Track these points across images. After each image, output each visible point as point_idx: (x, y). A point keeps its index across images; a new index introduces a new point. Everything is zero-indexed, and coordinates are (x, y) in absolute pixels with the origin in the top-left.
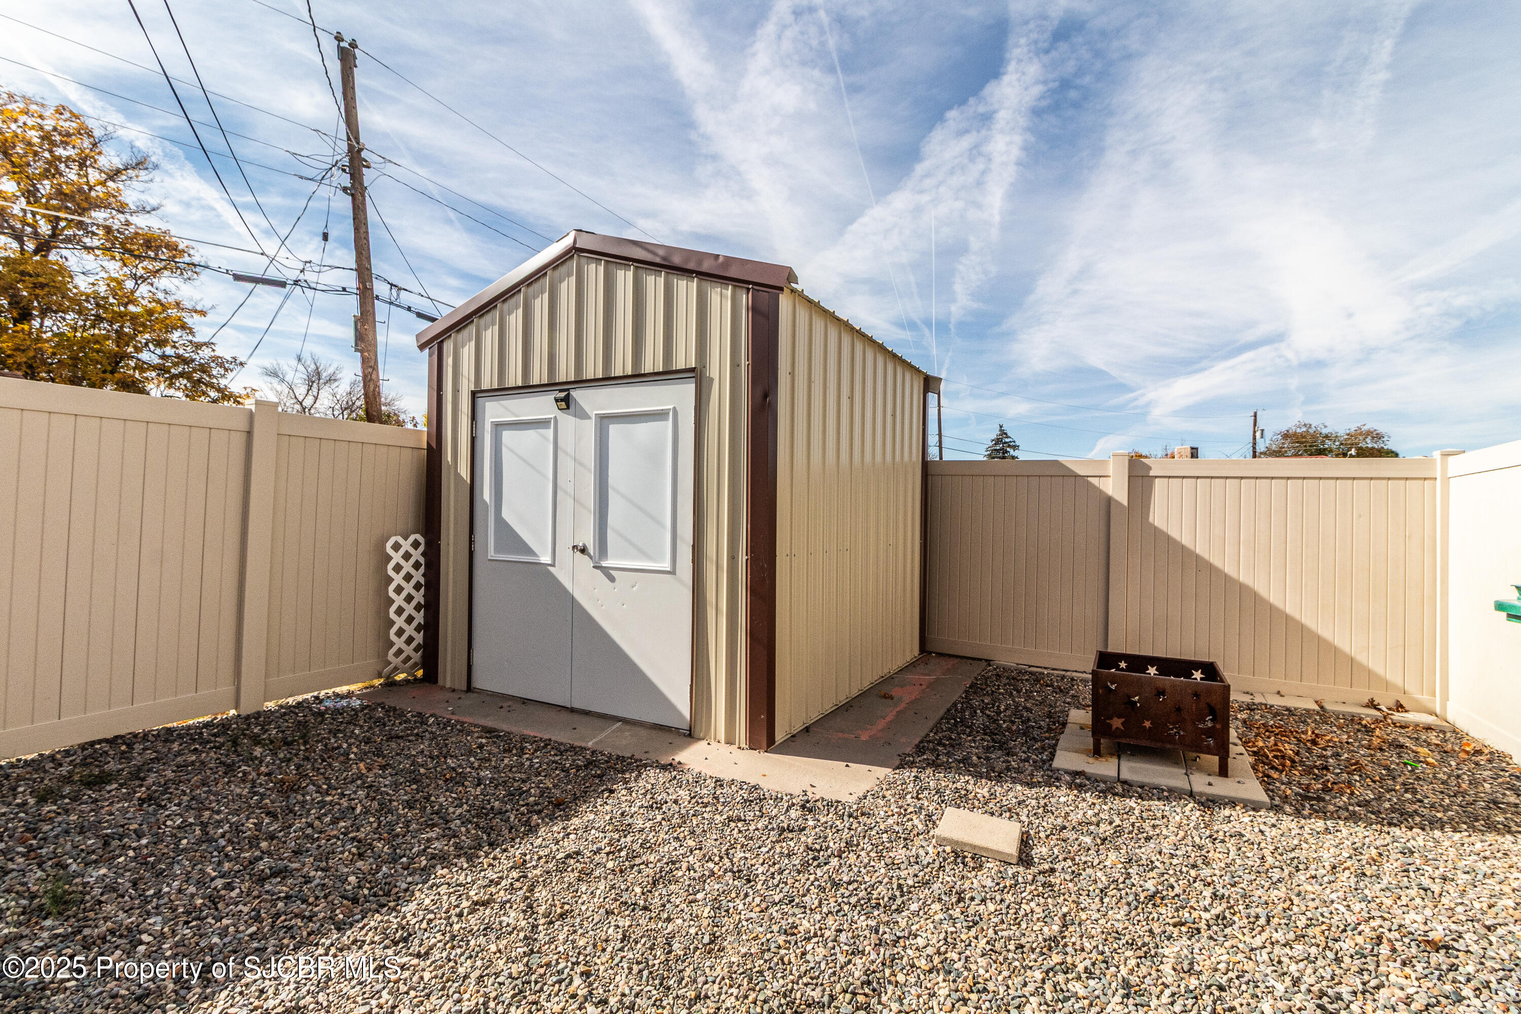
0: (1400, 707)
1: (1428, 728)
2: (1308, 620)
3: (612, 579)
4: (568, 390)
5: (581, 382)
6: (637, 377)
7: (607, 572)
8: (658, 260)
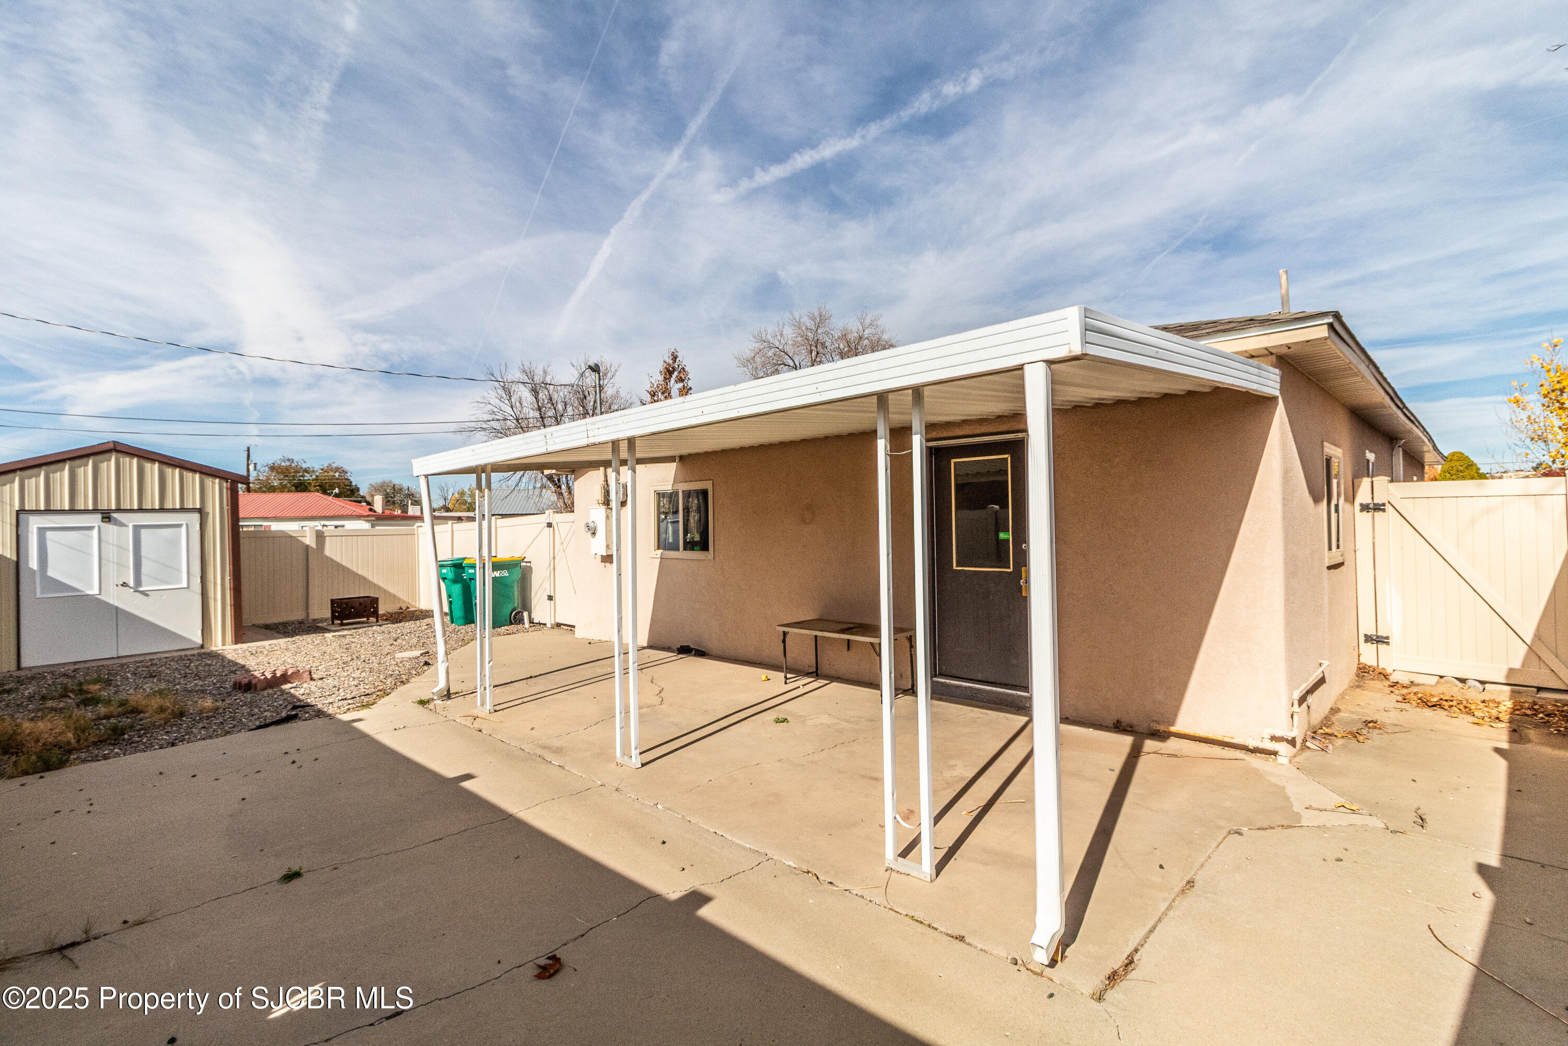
0: (408, 608)
1: (416, 611)
2: (380, 584)
3: (147, 595)
4: (109, 513)
5: (119, 510)
6: (162, 510)
7: (144, 593)
8: (176, 464)
